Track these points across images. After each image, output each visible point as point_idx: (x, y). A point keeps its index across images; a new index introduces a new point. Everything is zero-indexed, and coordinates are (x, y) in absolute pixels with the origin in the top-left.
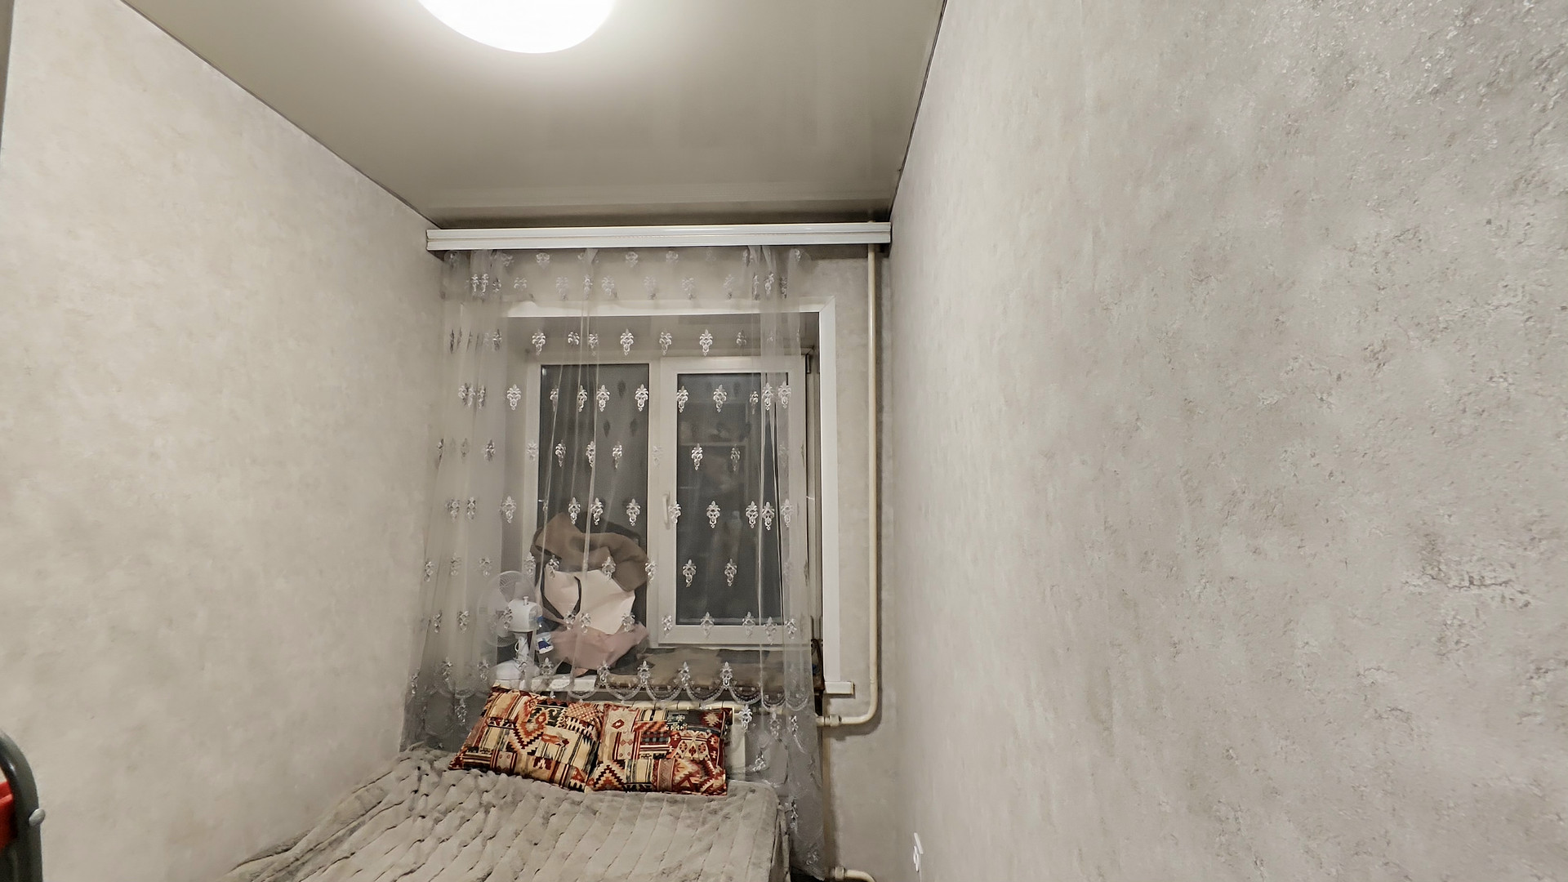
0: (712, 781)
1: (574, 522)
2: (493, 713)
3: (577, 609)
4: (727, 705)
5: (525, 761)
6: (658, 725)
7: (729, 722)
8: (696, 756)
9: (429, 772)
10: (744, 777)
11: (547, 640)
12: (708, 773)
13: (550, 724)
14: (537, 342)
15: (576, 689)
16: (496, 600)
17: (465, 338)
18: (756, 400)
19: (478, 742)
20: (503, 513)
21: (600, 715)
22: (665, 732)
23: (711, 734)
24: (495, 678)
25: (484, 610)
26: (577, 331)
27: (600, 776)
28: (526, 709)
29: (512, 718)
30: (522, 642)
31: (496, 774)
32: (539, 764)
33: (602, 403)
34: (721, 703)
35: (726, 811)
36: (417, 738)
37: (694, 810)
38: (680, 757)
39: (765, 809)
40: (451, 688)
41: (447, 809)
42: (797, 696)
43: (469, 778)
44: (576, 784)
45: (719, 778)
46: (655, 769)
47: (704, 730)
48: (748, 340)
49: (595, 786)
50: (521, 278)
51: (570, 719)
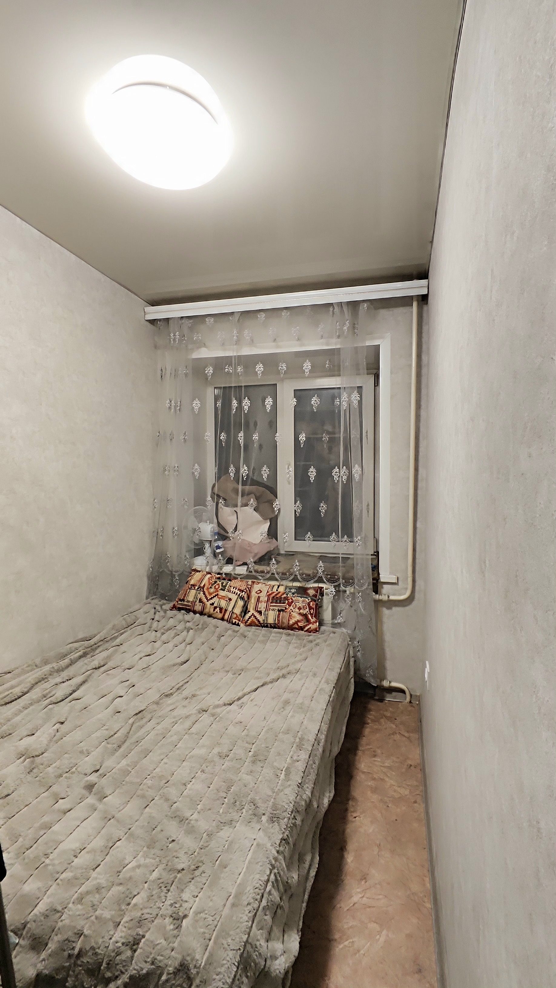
0: (310, 625)
1: (232, 479)
2: (192, 582)
3: (236, 529)
4: (321, 585)
5: (209, 609)
6: (280, 594)
7: (322, 594)
8: (301, 611)
9: (160, 610)
10: (331, 625)
11: (220, 545)
12: (308, 621)
13: (221, 589)
14: (208, 373)
15: (236, 573)
16: (192, 522)
17: (168, 372)
18: (338, 403)
19: (184, 597)
20: (193, 473)
21: (249, 587)
22: (284, 598)
23: (310, 600)
24: (193, 564)
25: (186, 527)
26: (230, 365)
27: (248, 619)
28: (209, 581)
29: (202, 585)
30: (207, 545)
31: (194, 614)
32: (216, 610)
33: (246, 408)
34: (317, 584)
35: (318, 641)
36: (155, 594)
37: (299, 639)
38: (292, 611)
39: (340, 642)
40: (170, 569)
41: (168, 628)
42: (361, 581)
43: (180, 615)
44: (236, 622)
45: (314, 624)
46: (278, 617)
47: (306, 598)
48: (334, 366)
49: (246, 624)
50: (198, 334)
51: (232, 588)
